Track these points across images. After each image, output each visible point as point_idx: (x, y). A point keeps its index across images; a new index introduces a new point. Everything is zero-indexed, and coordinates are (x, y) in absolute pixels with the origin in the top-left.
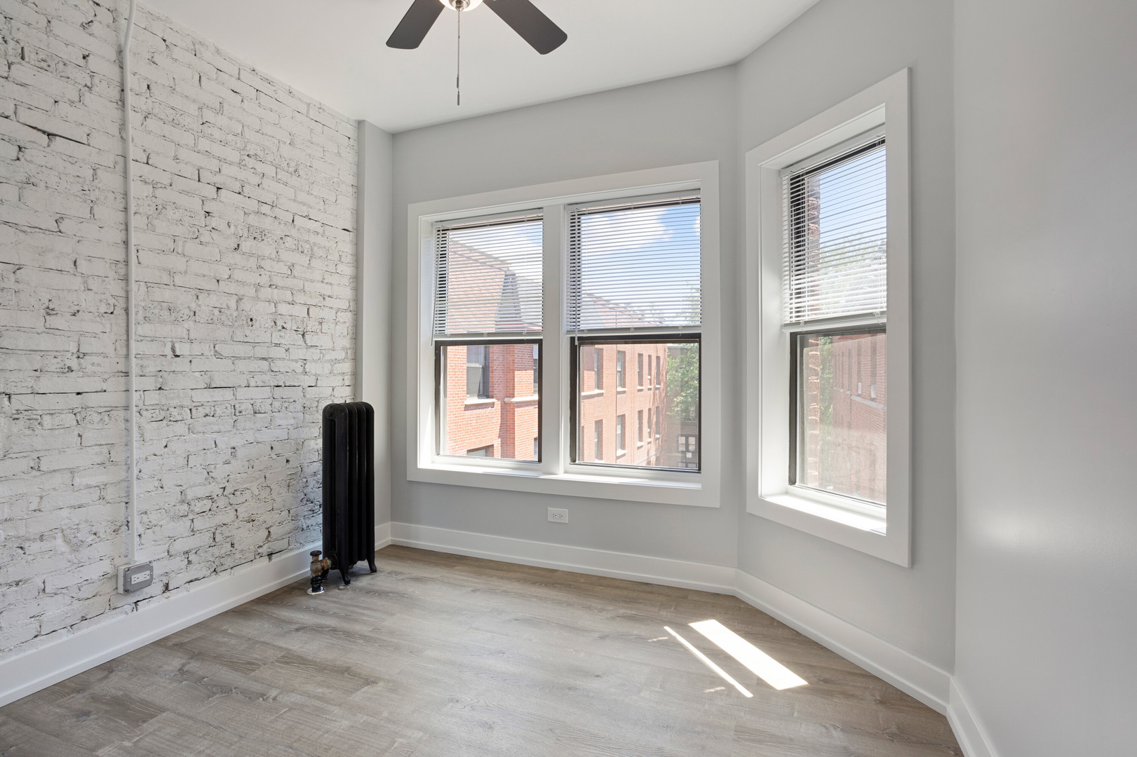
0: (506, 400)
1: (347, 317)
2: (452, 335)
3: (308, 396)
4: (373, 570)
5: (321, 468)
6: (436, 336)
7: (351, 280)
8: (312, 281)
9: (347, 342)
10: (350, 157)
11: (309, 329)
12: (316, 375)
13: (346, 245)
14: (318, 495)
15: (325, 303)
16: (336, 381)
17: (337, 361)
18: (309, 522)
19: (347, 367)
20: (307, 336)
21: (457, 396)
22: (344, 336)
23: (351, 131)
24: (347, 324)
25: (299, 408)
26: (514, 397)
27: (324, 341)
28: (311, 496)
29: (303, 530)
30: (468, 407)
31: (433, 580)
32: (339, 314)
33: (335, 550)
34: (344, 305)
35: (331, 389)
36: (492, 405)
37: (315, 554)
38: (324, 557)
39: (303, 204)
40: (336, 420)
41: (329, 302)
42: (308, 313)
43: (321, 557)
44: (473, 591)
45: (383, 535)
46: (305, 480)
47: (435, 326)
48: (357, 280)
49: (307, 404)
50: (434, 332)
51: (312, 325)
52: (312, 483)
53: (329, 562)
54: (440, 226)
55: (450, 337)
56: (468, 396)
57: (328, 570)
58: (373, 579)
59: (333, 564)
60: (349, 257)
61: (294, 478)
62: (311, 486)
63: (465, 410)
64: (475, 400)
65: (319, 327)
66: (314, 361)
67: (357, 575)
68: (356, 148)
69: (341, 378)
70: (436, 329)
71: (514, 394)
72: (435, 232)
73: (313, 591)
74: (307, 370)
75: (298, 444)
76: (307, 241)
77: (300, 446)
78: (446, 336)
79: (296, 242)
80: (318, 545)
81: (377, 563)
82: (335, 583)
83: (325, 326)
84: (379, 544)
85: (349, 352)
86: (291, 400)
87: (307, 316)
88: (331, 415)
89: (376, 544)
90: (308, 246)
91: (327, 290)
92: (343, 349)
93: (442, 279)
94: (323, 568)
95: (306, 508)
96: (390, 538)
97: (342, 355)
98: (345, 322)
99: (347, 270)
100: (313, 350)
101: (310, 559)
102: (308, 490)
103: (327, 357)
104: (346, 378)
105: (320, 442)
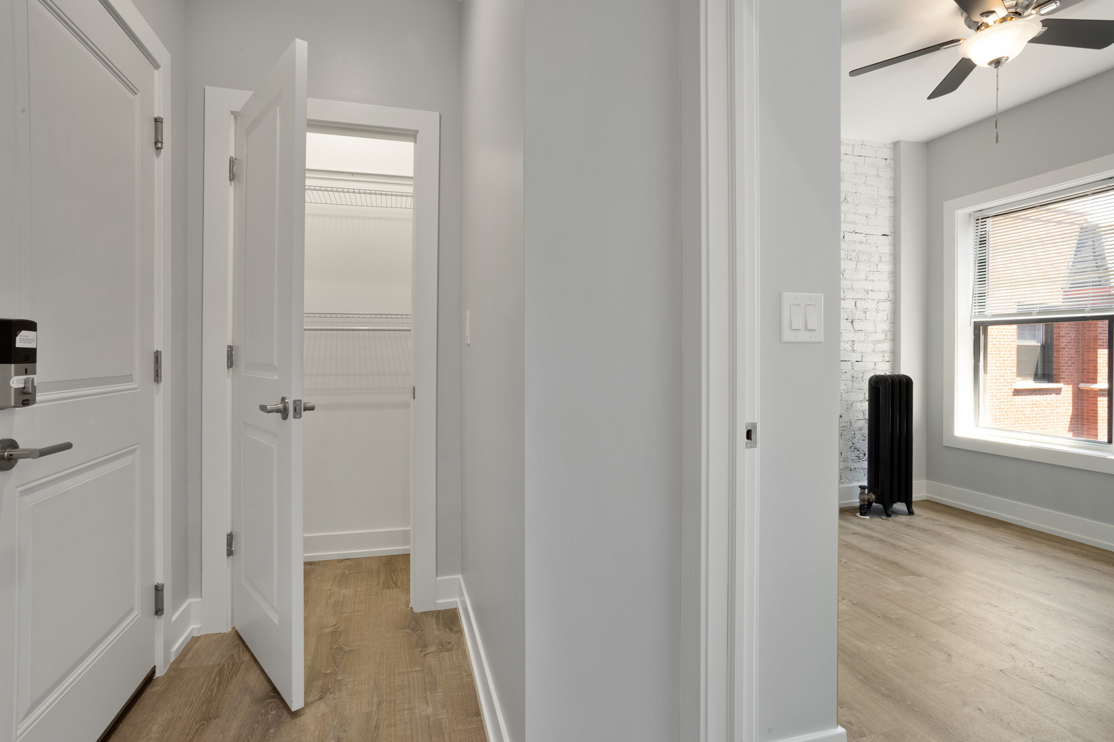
0: (1082, 386)
1: (887, 306)
2: (994, 316)
3: (855, 369)
4: (911, 513)
5: (867, 425)
6: (975, 317)
7: (890, 275)
8: (858, 280)
9: (886, 326)
10: (887, 174)
11: (856, 317)
12: (861, 352)
13: (885, 247)
14: (864, 446)
15: (869, 296)
16: (878, 358)
17: (878, 342)
18: (856, 465)
19: (886, 346)
20: (854, 323)
21: (1002, 378)
22: (885, 322)
23: (887, 153)
24: (887, 312)
25: (849, 377)
26: (1096, 382)
27: (868, 326)
28: (858, 446)
29: (851, 470)
30: (1017, 392)
31: (971, 531)
32: (880, 304)
33: (878, 488)
34: (884, 296)
35: (873, 364)
36: (1058, 391)
37: (862, 488)
38: (869, 492)
39: (851, 222)
40: (880, 387)
41: (871, 295)
42: (856, 306)
43: (866, 491)
44: (1016, 548)
45: (920, 489)
46: (853, 433)
47: (974, 308)
48: (895, 276)
49: (855, 375)
50: (973, 314)
51: (859, 314)
52: (858, 436)
53: (873, 497)
54: (979, 215)
55: (991, 317)
56: (1020, 378)
57: (872, 502)
58: (910, 519)
59: (876, 498)
60: (888, 256)
61: (845, 430)
62: (858, 438)
63: (1014, 395)
64: (1030, 384)
65: (864, 315)
66: (861, 342)
67: (897, 513)
68: (892, 165)
69: (882, 355)
70: (975, 311)
71: (1097, 379)
72: (973, 221)
73: (861, 515)
74: (855, 349)
75: (848, 404)
76: (854, 251)
77: (849, 406)
78: (986, 316)
79: (846, 253)
80: (865, 483)
81: (915, 509)
82: (878, 513)
83: (868, 314)
84: (916, 496)
85: (888, 334)
86: (843, 371)
87: (854, 308)
88: (877, 383)
89: (913, 496)
90: (855, 254)
91: (870, 286)
92: (883, 332)
93: (982, 264)
94: (869, 500)
95: (853, 454)
96: (925, 494)
97: (881, 336)
98: (885, 310)
99: (886, 268)
100: (859, 333)
101: (859, 490)
102: (855, 441)
103: (871, 339)
104: (886, 355)
105: (866, 405)
